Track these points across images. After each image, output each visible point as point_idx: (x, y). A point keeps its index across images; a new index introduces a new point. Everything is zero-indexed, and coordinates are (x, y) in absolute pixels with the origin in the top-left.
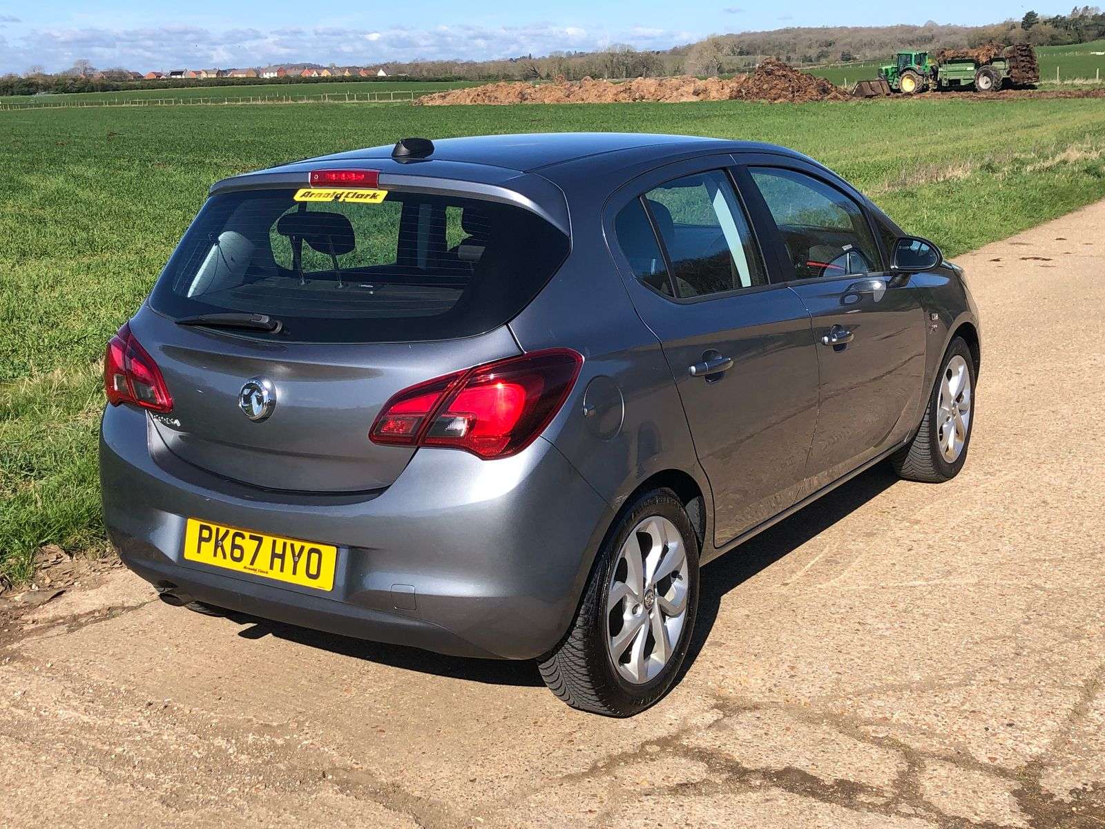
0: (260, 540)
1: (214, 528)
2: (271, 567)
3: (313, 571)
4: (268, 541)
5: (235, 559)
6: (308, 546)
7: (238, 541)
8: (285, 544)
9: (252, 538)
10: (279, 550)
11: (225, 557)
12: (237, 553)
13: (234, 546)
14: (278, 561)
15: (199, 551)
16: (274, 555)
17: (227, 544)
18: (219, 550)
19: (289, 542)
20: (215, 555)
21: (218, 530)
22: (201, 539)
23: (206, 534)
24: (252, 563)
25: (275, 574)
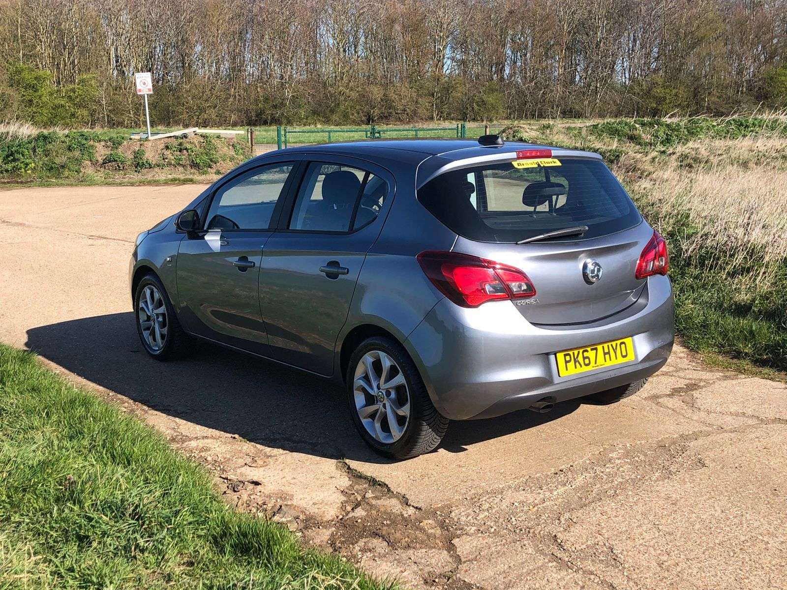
0: (596, 349)
1: (571, 353)
2: (605, 361)
3: (624, 354)
4: (600, 348)
5: (586, 365)
6: (619, 342)
7: (586, 354)
8: (608, 346)
9: (592, 350)
10: (606, 351)
11: (581, 366)
12: (587, 361)
13: (584, 358)
14: (607, 356)
15: (567, 369)
16: (605, 354)
17: (580, 359)
18: (577, 363)
19: (610, 344)
20: (576, 367)
21: (574, 353)
22: (567, 362)
23: (568, 358)
24: (596, 363)
25: (609, 364)
